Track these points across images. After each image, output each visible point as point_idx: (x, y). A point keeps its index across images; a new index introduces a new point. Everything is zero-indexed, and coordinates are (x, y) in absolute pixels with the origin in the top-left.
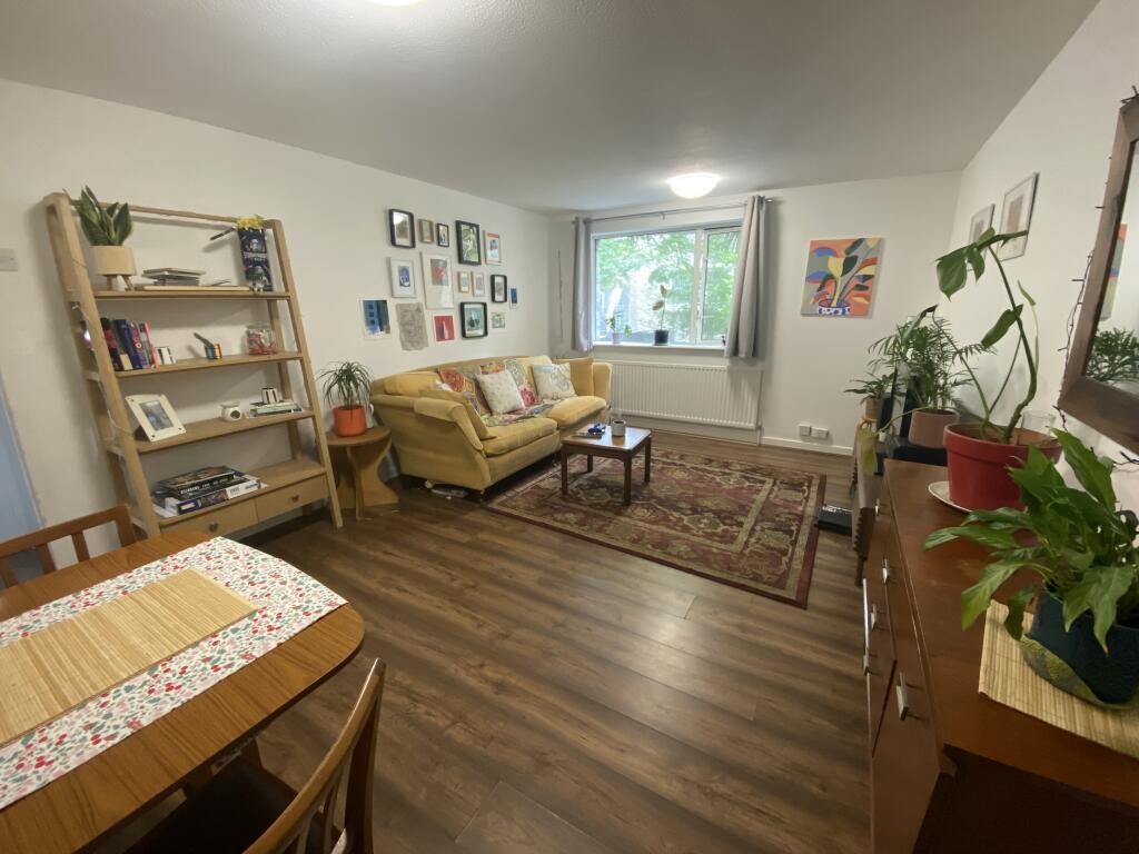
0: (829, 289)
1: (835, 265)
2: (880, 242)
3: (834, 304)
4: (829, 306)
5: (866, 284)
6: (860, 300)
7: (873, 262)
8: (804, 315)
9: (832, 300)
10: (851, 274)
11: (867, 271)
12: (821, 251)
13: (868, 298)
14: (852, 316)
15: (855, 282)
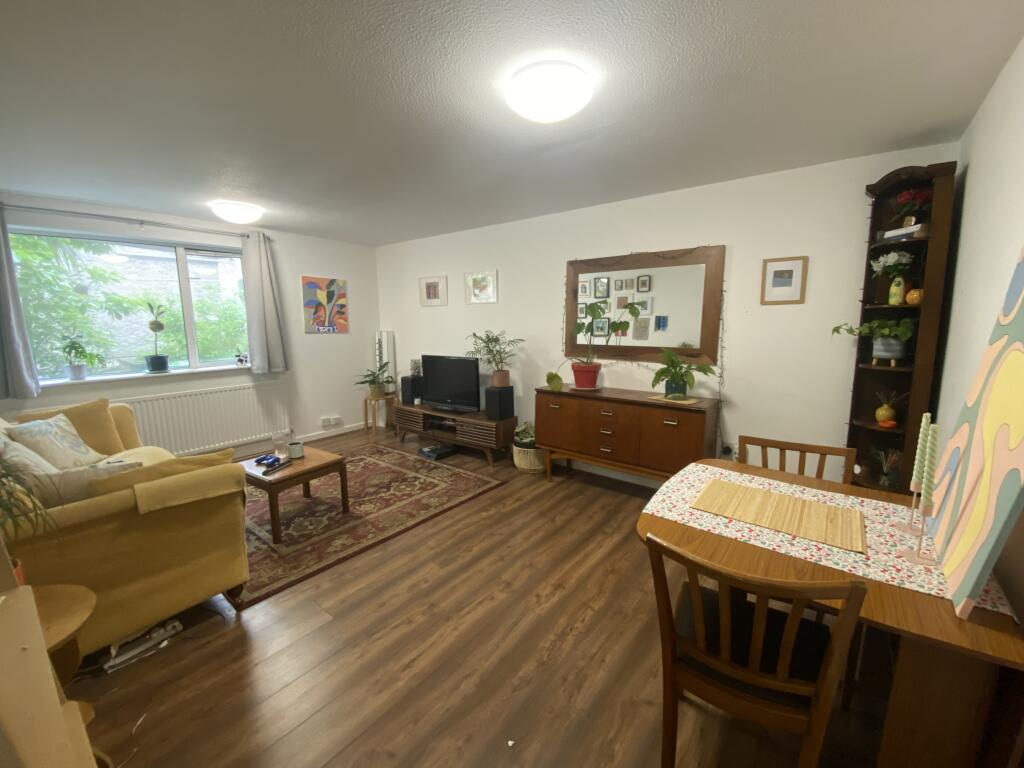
0: (321, 313)
1: (322, 296)
2: (345, 283)
3: (326, 324)
4: (323, 325)
5: (343, 310)
6: (342, 321)
7: (343, 296)
8: (307, 333)
9: (324, 321)
10: (332, 303)
11: (342, 301)
12: (310, 285)
13: (346, 320)
14: (339, 332)
15: (336, 309)
